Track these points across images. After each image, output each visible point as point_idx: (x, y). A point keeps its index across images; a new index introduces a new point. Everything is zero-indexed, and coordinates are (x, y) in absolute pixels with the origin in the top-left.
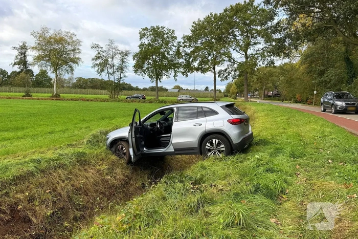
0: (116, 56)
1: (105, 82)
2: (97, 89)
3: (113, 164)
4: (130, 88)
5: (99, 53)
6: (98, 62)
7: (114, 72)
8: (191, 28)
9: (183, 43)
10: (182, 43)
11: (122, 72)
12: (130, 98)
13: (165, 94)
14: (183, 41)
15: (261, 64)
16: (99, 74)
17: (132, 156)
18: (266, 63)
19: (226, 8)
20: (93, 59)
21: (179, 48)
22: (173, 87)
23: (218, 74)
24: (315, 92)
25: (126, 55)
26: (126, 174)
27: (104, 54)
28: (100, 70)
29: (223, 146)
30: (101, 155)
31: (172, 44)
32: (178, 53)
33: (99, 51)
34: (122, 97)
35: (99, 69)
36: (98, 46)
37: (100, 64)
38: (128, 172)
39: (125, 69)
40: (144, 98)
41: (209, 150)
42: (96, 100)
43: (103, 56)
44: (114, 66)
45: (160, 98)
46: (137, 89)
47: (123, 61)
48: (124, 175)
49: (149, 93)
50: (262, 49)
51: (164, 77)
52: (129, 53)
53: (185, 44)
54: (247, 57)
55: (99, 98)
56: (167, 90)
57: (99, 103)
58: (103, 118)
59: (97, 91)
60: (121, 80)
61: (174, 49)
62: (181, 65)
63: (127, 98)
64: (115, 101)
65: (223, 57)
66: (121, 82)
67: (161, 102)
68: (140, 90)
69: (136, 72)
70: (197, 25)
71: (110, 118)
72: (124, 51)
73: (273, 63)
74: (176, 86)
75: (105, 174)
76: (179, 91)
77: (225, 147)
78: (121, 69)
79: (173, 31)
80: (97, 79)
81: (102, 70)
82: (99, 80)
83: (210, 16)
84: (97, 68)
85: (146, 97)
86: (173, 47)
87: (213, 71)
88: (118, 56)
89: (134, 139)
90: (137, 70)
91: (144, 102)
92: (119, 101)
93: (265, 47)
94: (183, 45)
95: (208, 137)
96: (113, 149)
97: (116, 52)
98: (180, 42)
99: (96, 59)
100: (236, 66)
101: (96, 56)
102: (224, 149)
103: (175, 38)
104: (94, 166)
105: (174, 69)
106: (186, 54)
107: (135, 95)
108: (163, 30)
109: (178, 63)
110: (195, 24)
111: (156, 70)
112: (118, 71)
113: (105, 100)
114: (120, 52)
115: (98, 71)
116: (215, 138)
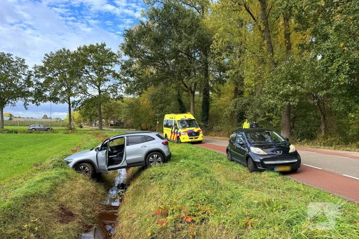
8: (43, 59)
9: (35, 73)
10: (33, 73)
14: (34, 70)
19: (80, 47)
21: (29, 76)
24: (158, 122)
32: (29, 83)
41: (151, 162)
50: (112, 86)
51: (8, 105)
53: (37, 74)
54: (100, 92)
61: (24, 77)
67: (10, 132)
70: (49, 57)
76: (10, 119)
77: (161, 159)
79: (23, 60)
83: (63, 50)
86: (22, 75)
87: (68, 102)
93: (114, 84)
94: (35, 75)
95: (151, 154)
98: (31, 72)
103: (26, 67)
106: (38, 83)
108: (10, 58)
109: (27, 92)
110: (48, 56)
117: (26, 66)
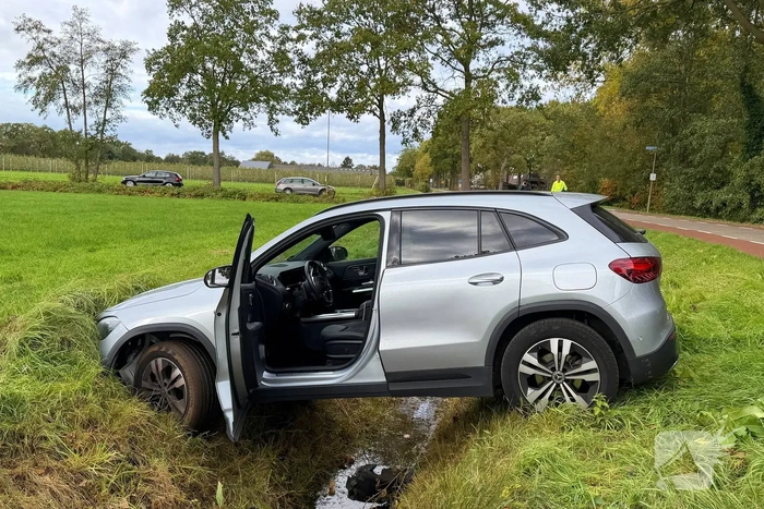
0: (95, 58)
1: (53, 136)
2: (28, 154)
3: (135, 438)
4: (129, 155)
5: (40, 47)
6: (37, 72)
7: (85, 106)
9: (296, 29)
10: (291, 30)
11: (108, 105)
12: (135, 183)
13: (234, 173)
15: (505, 98)
16: (39, 110)
17: (230, 416)
18: (518, 96)
20: (20, 65)
21: (282, 43)
22: (254, 157)
23: (391, 124)
24: (653, 177)
25: (124, 56)
26: (190, 479)
27: (56, 50)
28: (41, 97)
29: (592, 364)
30: (85, 402)
31: (264, 31)
32: (280, 58)
33: (41, 39)
34: (109, 177)
35: (38, 94)
36: (37, 27)
37: (44, 80)
38: (196, 471)
39: (120, 97)
40: (179, 184)
42: (27, 186)
43: (54, 56)
44: (84, 87)
45: (223, 184)
46: (149, 158)
47: (112, 73)
48: (180, 483)
49: (189, 169)
50: (508, 59)
51: (238, 125)
52: (132, 51)
53: (302, 31)
54: (468, 77)
55: (37, 181)
56: (237, 164)
57: (39, 195)
58: (65, 245)
59: (31, 159)
60: (107, 127)
61: (270, 45)
62: (287, 91)
63: (125, 182)
64: (90, 190)
65: (408, 73)
66: (108, 134)
67: (229, 195)
68: (158, 160)
69: (152, 107)
71: (87, 242)
72: (117, 44)
73: (536, 97)
74: (262, 154)
75: (105, 491)
76: (270, 167)
77: (601, 369)
78: (107, 95)
80: (29, 126)
81: (50, 97)
82: (36, 130)
84: (32, 91)
85: (184, 182)
86: (265, 39)
87: (378, 113)
88: (100, 59)
89: (236, 342)
90: (157, 102)
91: (178, 195)
92: (99, 191)
93: (517, 53)
94: (295, 36)
95: (530, 331)
96: (129, 372)
97: (94, 45)
98: (286, 28)
99: (32, 64)
100: (440, 100)
101: (30, 56)
102: (595, 377)
103: (274, 14)
104: (58, 458)
105: (267, 102)
106: (304, 61)
107: (151, 174)
109: (279, 87)
111: (214, 105)
112: (97, 102)
113: (56, 188)
114: (106, 46)
115: (35, 102)
116: (561, 335)
117: (274, 12)
